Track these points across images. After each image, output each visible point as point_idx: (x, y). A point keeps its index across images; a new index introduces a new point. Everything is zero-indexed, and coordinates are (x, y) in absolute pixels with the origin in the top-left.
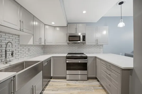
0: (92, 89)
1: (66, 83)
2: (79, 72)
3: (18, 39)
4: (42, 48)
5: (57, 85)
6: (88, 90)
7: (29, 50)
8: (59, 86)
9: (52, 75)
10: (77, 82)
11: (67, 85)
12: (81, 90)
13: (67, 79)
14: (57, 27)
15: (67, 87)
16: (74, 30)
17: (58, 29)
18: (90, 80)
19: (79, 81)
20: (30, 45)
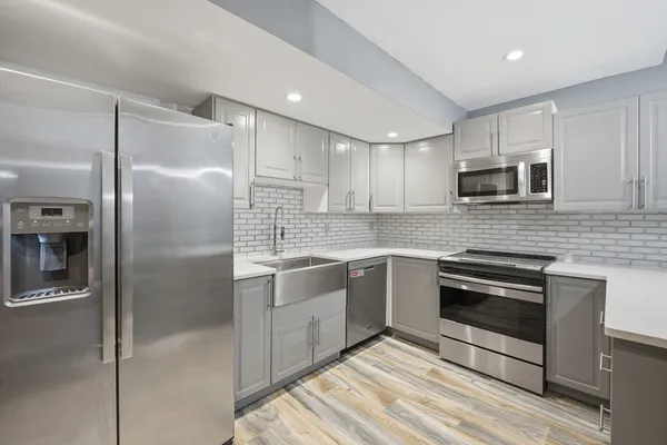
0: (539, 436)
1: (430, 366)
2: (502, 342)
3: (300, 198)
4: (372, 223)
5: (395, 359)
6: (516, 425)
7: (327, 229)
8: (402, 363)
9: (389, 323)
10: (485, 380)
11: (434, 372)
12: (477, 407)
13: (442, 355)
14: (422, 144)
15: (428, 377)
16: (488, 146)
17: (424, 148)
18: (561, 401)
19: (493, 382)
20: (322, 214)
